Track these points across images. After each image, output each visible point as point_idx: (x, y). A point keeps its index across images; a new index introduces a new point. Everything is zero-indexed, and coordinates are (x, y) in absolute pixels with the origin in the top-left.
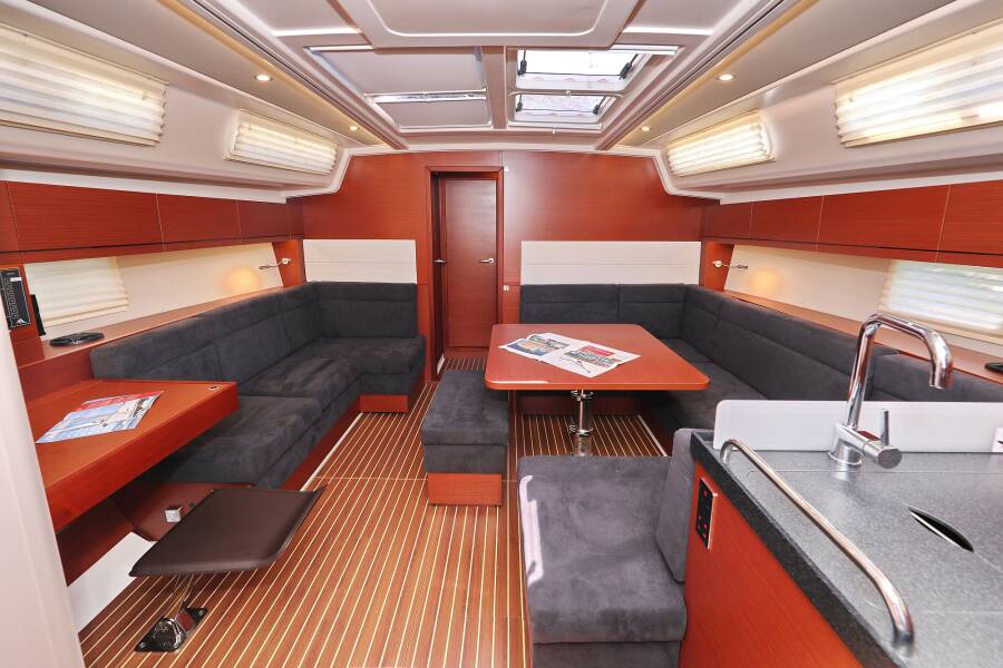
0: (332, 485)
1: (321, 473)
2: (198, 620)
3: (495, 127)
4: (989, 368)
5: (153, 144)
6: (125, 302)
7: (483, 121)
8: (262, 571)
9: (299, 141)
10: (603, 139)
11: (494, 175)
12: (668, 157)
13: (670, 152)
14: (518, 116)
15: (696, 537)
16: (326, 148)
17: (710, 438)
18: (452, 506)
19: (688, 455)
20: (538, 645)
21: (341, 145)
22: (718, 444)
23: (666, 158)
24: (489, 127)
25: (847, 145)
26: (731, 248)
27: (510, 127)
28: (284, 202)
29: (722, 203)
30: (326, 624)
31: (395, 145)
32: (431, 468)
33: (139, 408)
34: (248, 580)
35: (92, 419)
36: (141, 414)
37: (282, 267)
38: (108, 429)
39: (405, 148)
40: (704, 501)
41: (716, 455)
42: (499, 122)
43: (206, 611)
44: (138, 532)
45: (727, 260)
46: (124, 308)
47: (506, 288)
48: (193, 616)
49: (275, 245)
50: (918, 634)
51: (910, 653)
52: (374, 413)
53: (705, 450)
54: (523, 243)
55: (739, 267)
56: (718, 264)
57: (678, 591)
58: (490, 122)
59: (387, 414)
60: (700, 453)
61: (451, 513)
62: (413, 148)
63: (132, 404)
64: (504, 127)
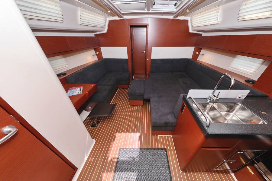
0: (117, 103)
1: (113, 100)
2: (99, 123)
3: (147, 11)
4: (246, 81)
5: (62, 21)
6: (67, 65)
7: (144, 9)
8: (109, 116)
9: (96, 17)
10: (176, 14)
11: (146, 26)
12: (192, 20)
13: (193, 19)
14: (154, 7)
15: (180, 112)
16: (102, 19)
17: (187, 96)
18: (138, 106)
19: (182, 99)
20: (153, 126)
21: (105, 17)
22: (188, 97)
23: (191, 20)
24: (145, 11)
25: (239, 20)
26: (201, 49)
27: (152, 10)
28: (94, 36)
29: (203, 35)
30: (119, 123)
31: (120, 17)
32: (130, 99)
33: (80, 90)
34: (105, 118)
35: (73, 92)
36: (81, 91)
37: (97, 55)
38: (77, 94)
39: (122, 17)
40: (183, 106)
41: (187, 99)
42: (148, 10)
43: (100, 122)
44: (85, 110)
45: (199, 52)
46: (67, 67)
47: (148, 60)
48: (98, 123)
49: (94, 49)
50: (210, 126)
51: (208, 128)
52: (121, 88)
53: (185, 99)
54: (153, 48)
55: (202, 54)
56: (197, 53)
57: (176, 119)
58: (146, 9)
59: (124, 89)
60: (184, 99)
61: (138, 107)
62: (125, 17)
63: (79, 89)
64: (150, 11)
